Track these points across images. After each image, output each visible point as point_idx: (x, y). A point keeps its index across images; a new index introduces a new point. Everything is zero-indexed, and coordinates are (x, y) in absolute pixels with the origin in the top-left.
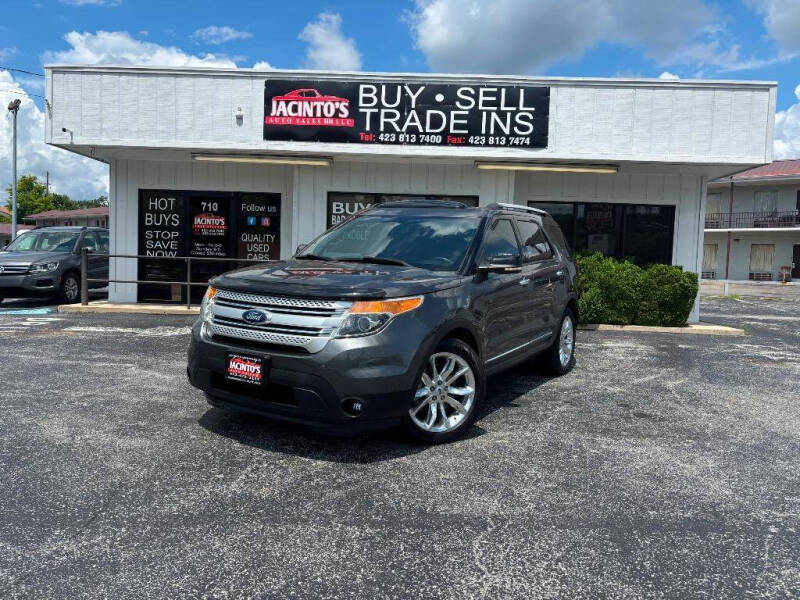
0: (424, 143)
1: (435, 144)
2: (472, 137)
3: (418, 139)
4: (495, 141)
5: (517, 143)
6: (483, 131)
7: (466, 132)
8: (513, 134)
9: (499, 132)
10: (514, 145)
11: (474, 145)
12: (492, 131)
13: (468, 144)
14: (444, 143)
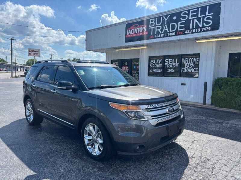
0: (169, 36)
1: (173, 36)
2: (186, 31)
3: (167, 35)
4: (196, 31)
5: (205, 30)
6: (191, 28)
7: (184, 29)
9: (197, 27)
11: (187, 34)
12: (194, 27)
13: (185, 34)
14: (176, 35)
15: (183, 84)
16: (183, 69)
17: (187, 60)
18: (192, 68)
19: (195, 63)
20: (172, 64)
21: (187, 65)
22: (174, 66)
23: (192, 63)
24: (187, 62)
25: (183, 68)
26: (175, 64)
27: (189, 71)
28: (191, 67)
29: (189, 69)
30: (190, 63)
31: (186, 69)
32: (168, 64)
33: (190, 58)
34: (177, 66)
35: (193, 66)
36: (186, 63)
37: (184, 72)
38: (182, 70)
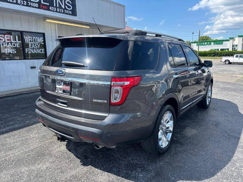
0: (30, 6)
1: (36, 7)
2: (51, 7)
3: (28, 4)
4: (59, 10)
5: (67, 13)
6: (55, 5)
7: (48, 4)
8: (65, 9)
9: (60, 7)
10: (66, 14)
11: (52, 11)
12: (58, 6)
13: (49, 10)
14: (39, 8)
15: (32, 68)
16: (28, 50)
17: (30, 39)
18: (38, 48)
19: (40, 43)
20: (11, 43)
21: (32, 45)
22: (14, 45)
23: (37, 43)
24: (31, 41)
25: (27, 48)
26: (16, 43)
27: (36, 52)
28: (36, 47)
29: (35, 49)
30: (35, 43)
31: (31, 49)
32: (5, 42)
33: (34, 37)
34: (18, 46)
35: (39, 46)
36: (30, 43)
37: (29, 53)
38: (26, 51)
